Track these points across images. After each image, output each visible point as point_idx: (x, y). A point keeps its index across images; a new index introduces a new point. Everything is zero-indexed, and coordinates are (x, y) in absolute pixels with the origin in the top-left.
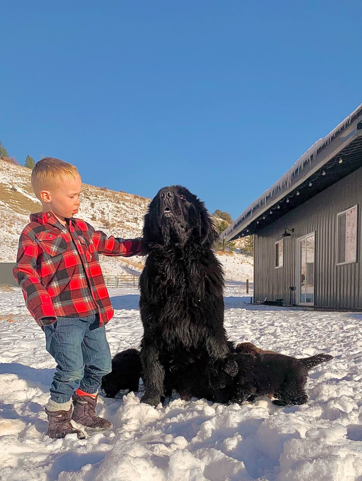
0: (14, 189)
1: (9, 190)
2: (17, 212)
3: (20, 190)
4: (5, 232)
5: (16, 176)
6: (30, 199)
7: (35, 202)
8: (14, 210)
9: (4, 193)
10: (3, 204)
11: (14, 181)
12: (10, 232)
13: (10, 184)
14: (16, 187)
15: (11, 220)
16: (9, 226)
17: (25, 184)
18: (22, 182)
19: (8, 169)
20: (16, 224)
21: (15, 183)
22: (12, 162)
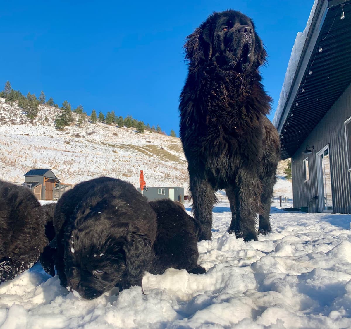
0: (162, 148)
1: (159, 149)
2: (162, 160)
3: (165, 148)
4: (152, 171)
5: (164, 141)
6: (171, 154)
7: (173, 155)
8: (161, 160)
9: (157, 151)
10: (155, 156)
11: (163, 144)
12: (155, 171)
13: (161, 145)
14: (163, 147)
15: (157, 165)
16: (155, 168)
17: (169, 145)
18: (167, 144)
19: (160, 138)
20: (159, 166)
21: (163, 145)
22: (163, 134)
